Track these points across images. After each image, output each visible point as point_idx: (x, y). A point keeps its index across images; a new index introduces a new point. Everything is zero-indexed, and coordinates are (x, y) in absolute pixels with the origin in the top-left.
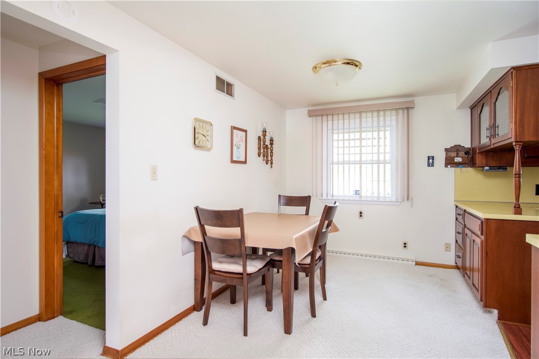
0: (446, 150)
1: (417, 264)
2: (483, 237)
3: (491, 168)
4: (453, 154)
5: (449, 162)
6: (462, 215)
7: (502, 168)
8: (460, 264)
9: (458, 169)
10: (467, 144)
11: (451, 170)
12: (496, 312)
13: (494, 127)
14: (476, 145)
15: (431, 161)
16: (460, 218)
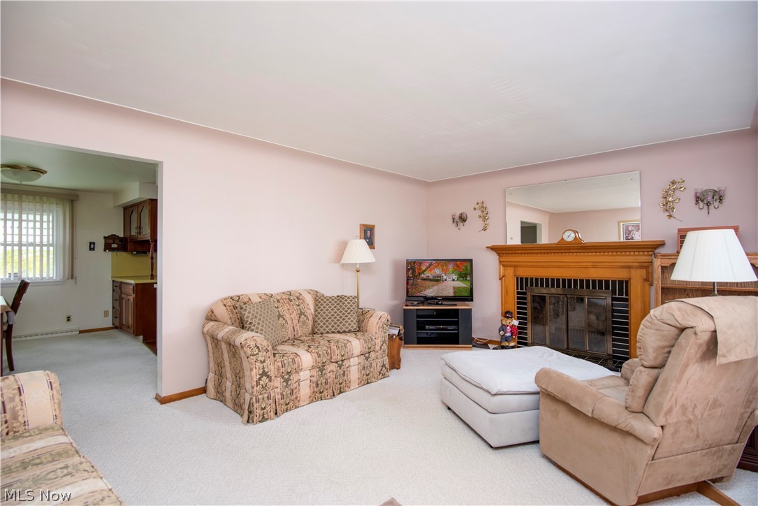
0: (105, 238)
1: (81, 332)
2: (134, 295)
3: (138, 252)
4: (111, 241)
5: (107, 247)
6: (118, 287)
7: (145, 252)
8: (117, 324)
9: (114, 253)
10: (121, 235)
11: (109, 254)
12: (141, 337)
13: (139, 228)
14: (128, 235)
15: (92, 246)
16: (117, 289)
